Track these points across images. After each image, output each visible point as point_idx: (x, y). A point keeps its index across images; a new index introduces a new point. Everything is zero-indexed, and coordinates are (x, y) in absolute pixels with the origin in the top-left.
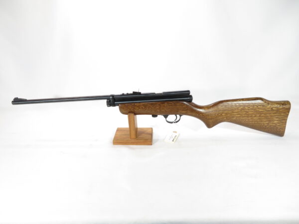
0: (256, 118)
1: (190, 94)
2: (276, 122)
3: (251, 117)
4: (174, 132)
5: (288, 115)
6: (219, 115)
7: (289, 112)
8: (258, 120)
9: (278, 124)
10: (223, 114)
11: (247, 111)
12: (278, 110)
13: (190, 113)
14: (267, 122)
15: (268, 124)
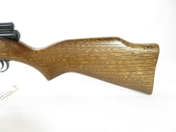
0: (111, 66)
1: (15, 29)
2: (140, 73)
3: (104, 64)
4: (13, 87)
5: (156, 62)
6: (58, 60)
7: (157, 58)
8: (115, 70)
9: (142, 76)
10: (64, 60)
11: (98, 55)
12: (141, 55)
13: (23, 59)
14: (128, 73)
15: (129, 76)
